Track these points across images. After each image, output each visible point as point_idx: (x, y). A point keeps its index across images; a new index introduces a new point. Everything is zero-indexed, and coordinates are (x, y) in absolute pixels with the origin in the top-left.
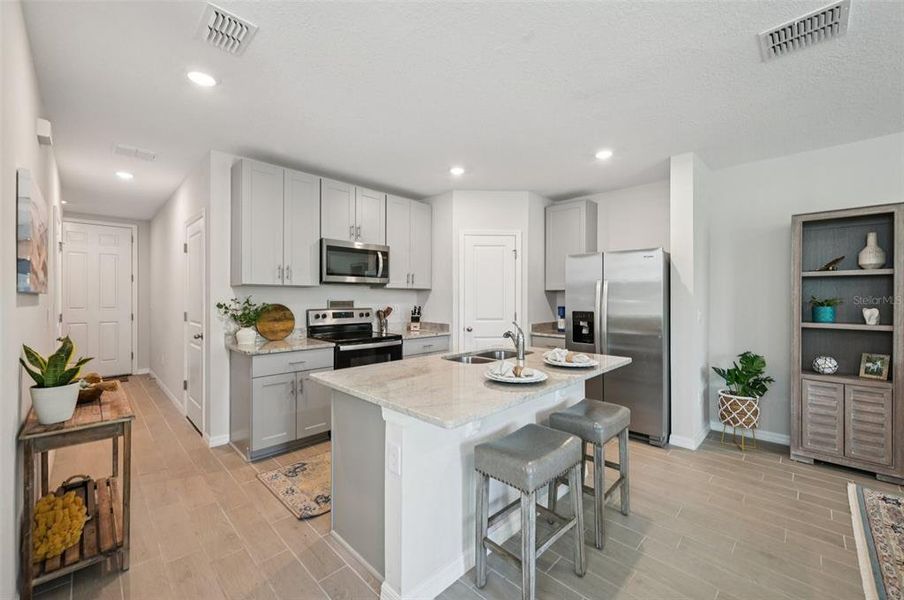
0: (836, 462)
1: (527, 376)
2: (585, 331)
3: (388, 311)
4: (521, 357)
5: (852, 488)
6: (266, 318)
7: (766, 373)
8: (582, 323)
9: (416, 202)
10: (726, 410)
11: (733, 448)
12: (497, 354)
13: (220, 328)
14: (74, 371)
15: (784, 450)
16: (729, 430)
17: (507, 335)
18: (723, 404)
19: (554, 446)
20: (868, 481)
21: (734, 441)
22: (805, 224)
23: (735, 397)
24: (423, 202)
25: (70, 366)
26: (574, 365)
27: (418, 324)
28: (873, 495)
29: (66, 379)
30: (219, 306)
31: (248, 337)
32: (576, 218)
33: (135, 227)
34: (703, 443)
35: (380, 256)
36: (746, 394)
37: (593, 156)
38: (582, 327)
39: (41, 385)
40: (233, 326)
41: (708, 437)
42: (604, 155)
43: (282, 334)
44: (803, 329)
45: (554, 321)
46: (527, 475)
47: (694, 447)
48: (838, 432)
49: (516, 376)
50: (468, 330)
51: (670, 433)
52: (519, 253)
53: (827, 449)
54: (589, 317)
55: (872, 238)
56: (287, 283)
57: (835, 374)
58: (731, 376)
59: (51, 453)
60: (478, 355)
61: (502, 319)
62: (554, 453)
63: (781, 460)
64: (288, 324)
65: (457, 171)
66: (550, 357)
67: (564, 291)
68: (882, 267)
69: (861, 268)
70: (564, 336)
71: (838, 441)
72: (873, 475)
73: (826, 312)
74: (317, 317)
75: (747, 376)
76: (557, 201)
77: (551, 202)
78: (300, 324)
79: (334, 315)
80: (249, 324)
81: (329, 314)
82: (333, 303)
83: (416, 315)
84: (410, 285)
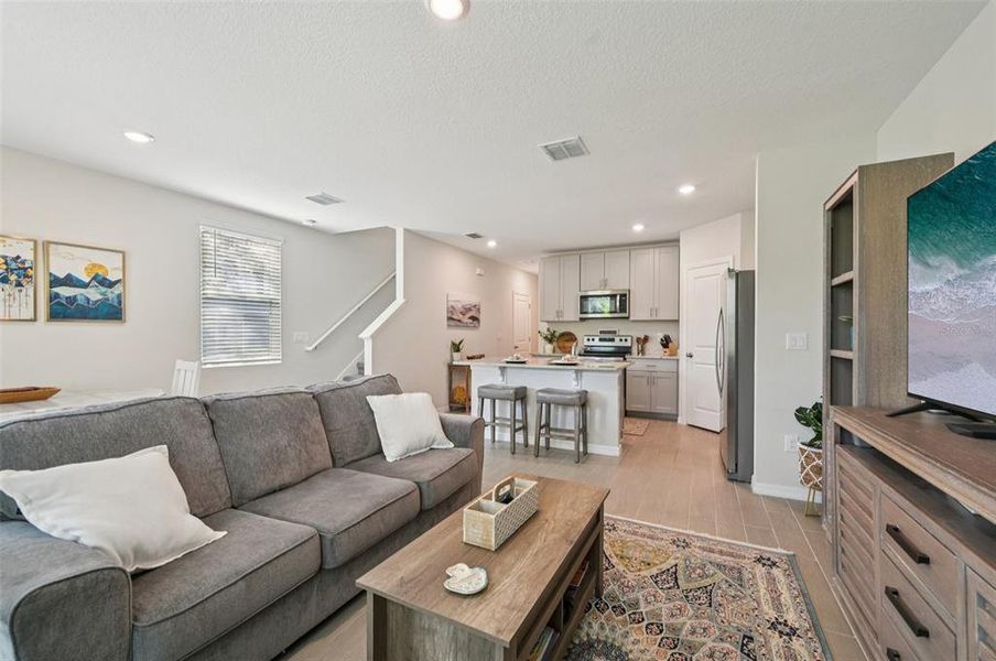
3: (646, 339)
6: (561, 339)
31: (549, 349)
35: (618, 297)
43: (569, 349)
50: (689, 356)
56: (561, 319)
64: (572, 343)
78: (581, 345)
79: (601, 340)
80: (550, 341)
81: (597, 339)
82: (601, 332)
83: (666, 342)
84: (654, 318)
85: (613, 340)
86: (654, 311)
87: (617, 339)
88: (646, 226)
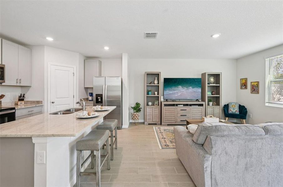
0: (152, 123)
1: (93, 115)
2: (99, 100)
4: (84, 110)
5: (154, 127)
7: (141, 107)
8: (99, 98)
9: (21, 46)
10: (134, 117)
11: (134, 125)
12: (72, 110)
15: (144, 123)
16: (134, 121)
17: (78, 103)
18: (133, 115)
19: (103, 134)
20: (156, 125)
21: (135, 124)
22: (147, 74)
23: (135, 113)
24: (26, 47)
26: (104, 110)
27: (23, 102)
28: (157, 128)
32: (95, 65)
34: (129, 125)
36: (137, 112)
37: (103, 48)
38: (98, 99)
41: (130, 124)
42: (106, 48)
44: (147, 96)
45: (87, 97)
46: (98, 145)
47: (127, 127)
48: (152, 117)
49: (89, 115)
50: (52, 103)
51: (122, 125)
52: (75, 74)
53: (150, 121)
54: (101, 96)
55: (156, 78)
57: (151, 105)
58: (134, 108)
60: (64, 111)
61: (68, 98)
62: (103, 136)
63: (143, 125)
65: (50, 39)
66: (95, 108)
67: (93, 88)
68: (157, 84)
69: (155, 84)
70: (93, 102)
71: (152, 119)
72: (156, 124)
73: (150, 93)
75: (137, 108)
76: (88, 58)
77: (86, 58)
84: (18, 84)
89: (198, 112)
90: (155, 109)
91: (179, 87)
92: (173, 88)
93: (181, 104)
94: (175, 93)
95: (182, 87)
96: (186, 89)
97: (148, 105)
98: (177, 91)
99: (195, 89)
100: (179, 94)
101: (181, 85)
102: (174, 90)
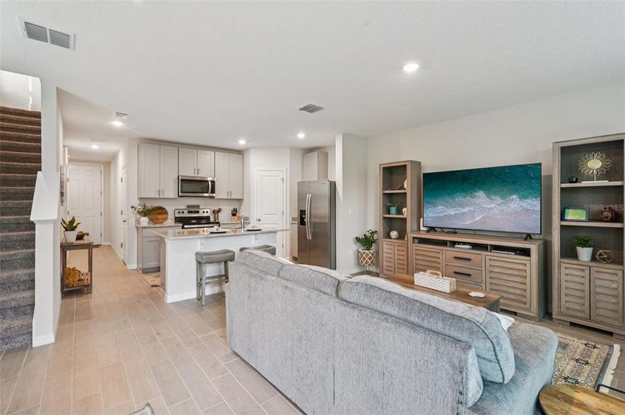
3: (219, 211)
6: (154, 213)
13: (133, 217)
14: (76, 227)
24: (238, 154)
25: (75, 225)
29: (73, 229)
30: (132, 207)
31: (145, 221)
33: (102, 166)
35: (210, 183)
39: (66, 230)
40: (138, 216)
43: (162, 220)
44: (384, 217)
48: (393, 265)
50: (259, 220)
52: (285, 181)
56: (161, 196)
59: (68, 252)
64: (165, 216)
65: (242, 142)
71: (393, 269)
73: (393, 209)
74: (179, 212)
78: (171, 216)
79: (189, 212)
80: (145, 215)
81: (186, 212)
82: (188, 206)
83: (234, 213)
84: (229, 197)
85: (198, 212)
86: (229, 193)
87: (201, 211)
88: (247, 142)
89: (510, 272)
90: (400, 248)
91: (477, 194)
92: (460, 198)
93: (464, 243)
94: (464, 213)
95: (488, 196)
96: (499, 200)
97: (388, 236)
98: (472, 208)
99: (529, 201)
100: (478, 219)
101: (483, 189)
102: (461, 206)
